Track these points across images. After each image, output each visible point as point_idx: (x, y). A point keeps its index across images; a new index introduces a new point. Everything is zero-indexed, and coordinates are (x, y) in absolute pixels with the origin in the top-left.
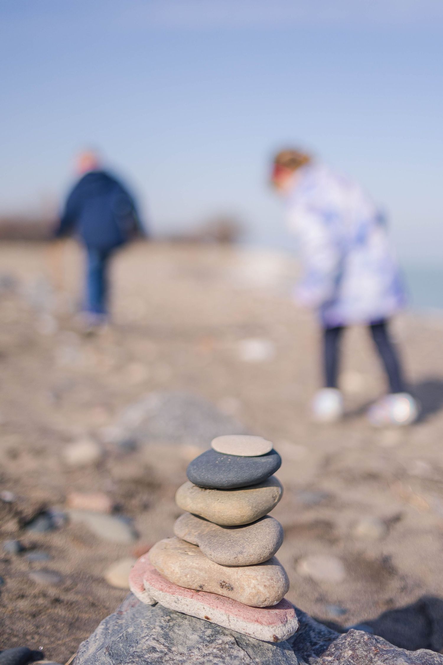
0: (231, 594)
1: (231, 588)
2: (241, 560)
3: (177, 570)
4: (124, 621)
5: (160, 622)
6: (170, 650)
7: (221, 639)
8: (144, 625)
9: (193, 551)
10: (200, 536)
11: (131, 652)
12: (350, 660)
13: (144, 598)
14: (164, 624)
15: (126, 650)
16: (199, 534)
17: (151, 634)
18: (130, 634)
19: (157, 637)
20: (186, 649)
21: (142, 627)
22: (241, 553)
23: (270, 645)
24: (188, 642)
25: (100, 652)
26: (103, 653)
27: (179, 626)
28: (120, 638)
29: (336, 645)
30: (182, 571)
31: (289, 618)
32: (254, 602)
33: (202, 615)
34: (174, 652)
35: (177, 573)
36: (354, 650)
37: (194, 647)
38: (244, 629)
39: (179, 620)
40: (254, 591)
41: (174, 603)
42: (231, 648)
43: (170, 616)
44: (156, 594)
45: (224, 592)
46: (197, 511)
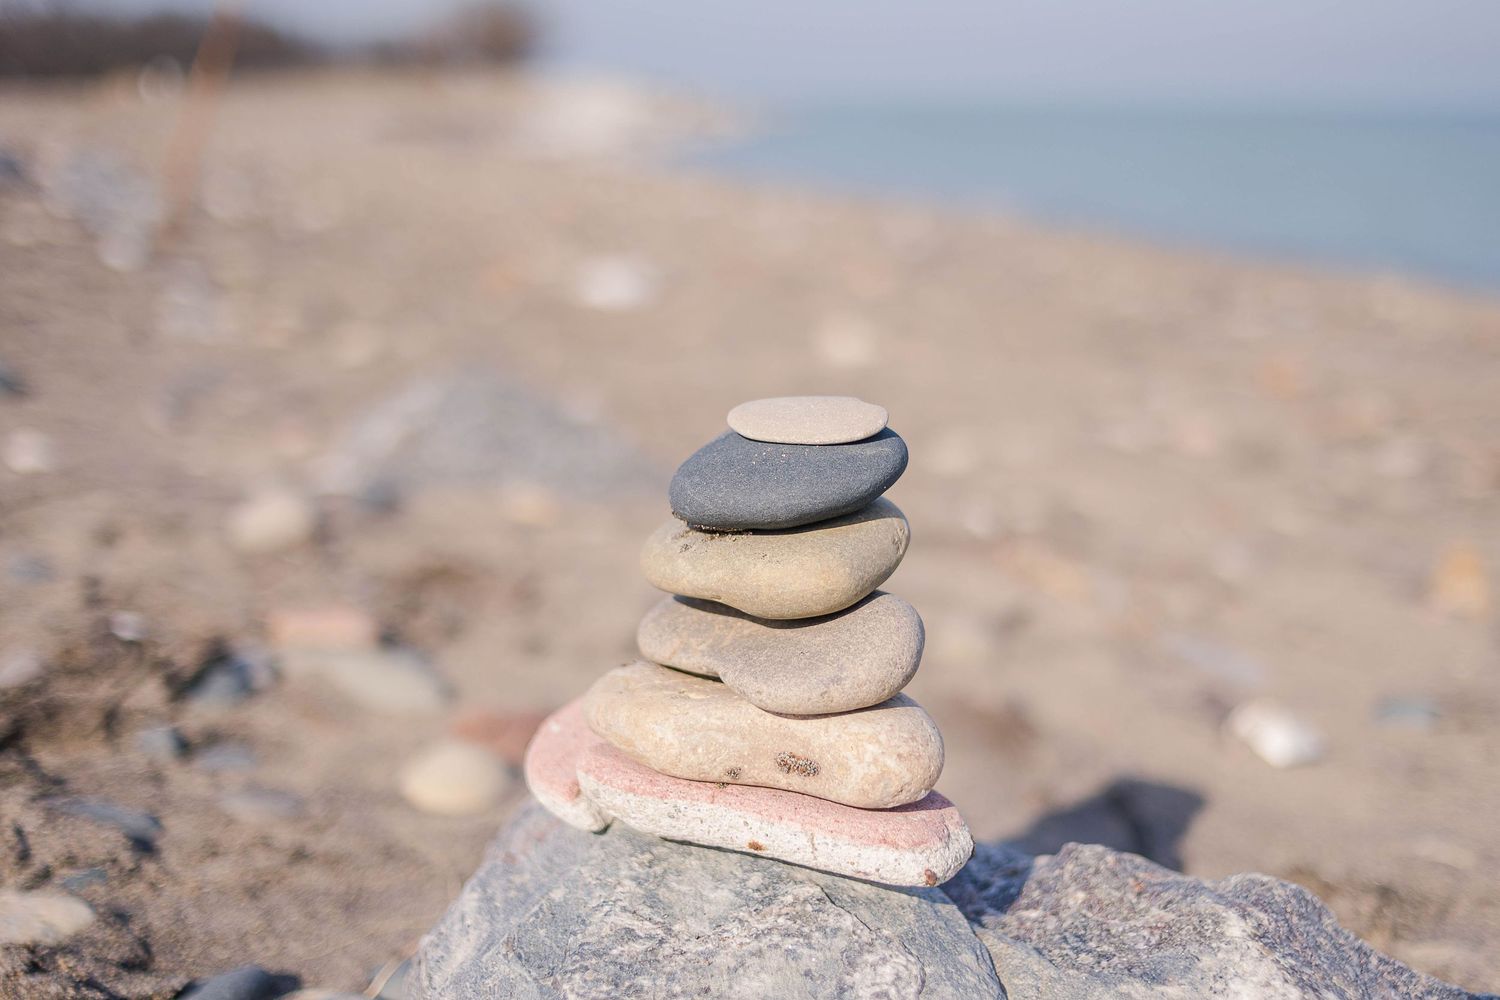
0: (811, 785)
1: (810, 769)
2: (839, 697)
3: (670, 737)
4: (527, 876)
5: (631, 869)
6: (669, 931)
7: (789, 894)
8: (590, 879)
9: (698, 690)
10: (715, 650)
11: (575, 947)
12: (1084, 912)
13: (579, 818)
14: (642, 871)
15: (556, 942)
16: (712, 647)
17: (613, 899)
18: (559, 905)
19: (631, 904)
20: (707, 924)
21: (586, 885)
22: (837, 680)
23: (904, 896)
24: (706, 907)
25: (489, 954)
26: (500, 956)
27: (679, 873)
28: (536, 915)
29: (1040, 883)
30: (683, 739)
31: (952, 828)
32: (875, 798)
33: (742, 842)
34: (680, 936)
35: (671, 744)
36: (1087, 888)
37: (726, 919)
38: (853, 864)
39: (675, 859)
40: (874, 770)
41: (669, 820)
42: (819, 911)
43: (651, 853)
44: (618, 801)
45: (795, 781)
46: (707, 590)
